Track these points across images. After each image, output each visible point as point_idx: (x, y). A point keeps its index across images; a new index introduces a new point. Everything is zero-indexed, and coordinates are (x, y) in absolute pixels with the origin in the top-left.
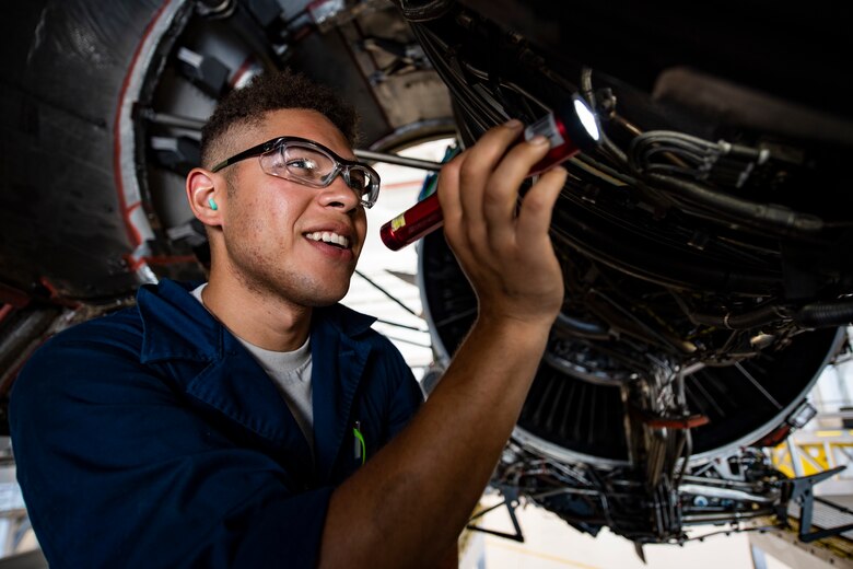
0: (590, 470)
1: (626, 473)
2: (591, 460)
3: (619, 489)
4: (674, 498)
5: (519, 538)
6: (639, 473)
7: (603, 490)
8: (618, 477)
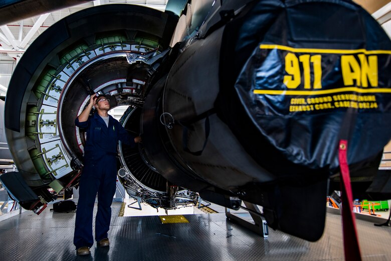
0: (158, 194)
1: (166, 194)
2: (158, 191)
3: (163, 198)
4: (174, 200)
5: (140, 209)
6: (168, 195)
7: (160, 198)
8: (164, 195)
